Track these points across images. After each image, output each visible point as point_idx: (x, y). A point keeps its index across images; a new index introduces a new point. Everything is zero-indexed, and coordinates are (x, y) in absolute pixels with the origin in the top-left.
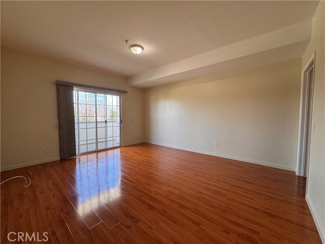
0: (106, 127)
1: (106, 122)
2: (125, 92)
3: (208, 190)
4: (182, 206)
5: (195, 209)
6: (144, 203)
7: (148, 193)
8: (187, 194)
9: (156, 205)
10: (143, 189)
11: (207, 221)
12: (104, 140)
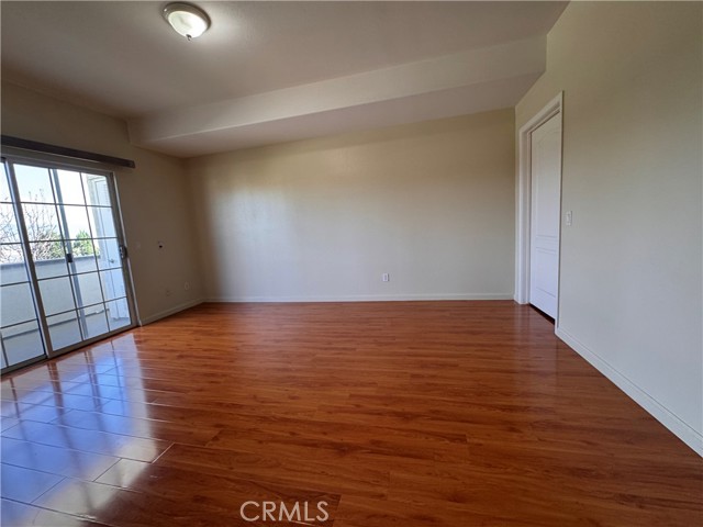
0: (73, 275)
1: (69, 258)
2: (127, 164)
3: (424, 366)
4: (405, 417)
5: (433, 412)
6: (314, 445)
7: (309, 418)
8: (393, 388)
9: (347, 439)
10: (286, 413)
11: (471, 425)
12: (73, 315)
